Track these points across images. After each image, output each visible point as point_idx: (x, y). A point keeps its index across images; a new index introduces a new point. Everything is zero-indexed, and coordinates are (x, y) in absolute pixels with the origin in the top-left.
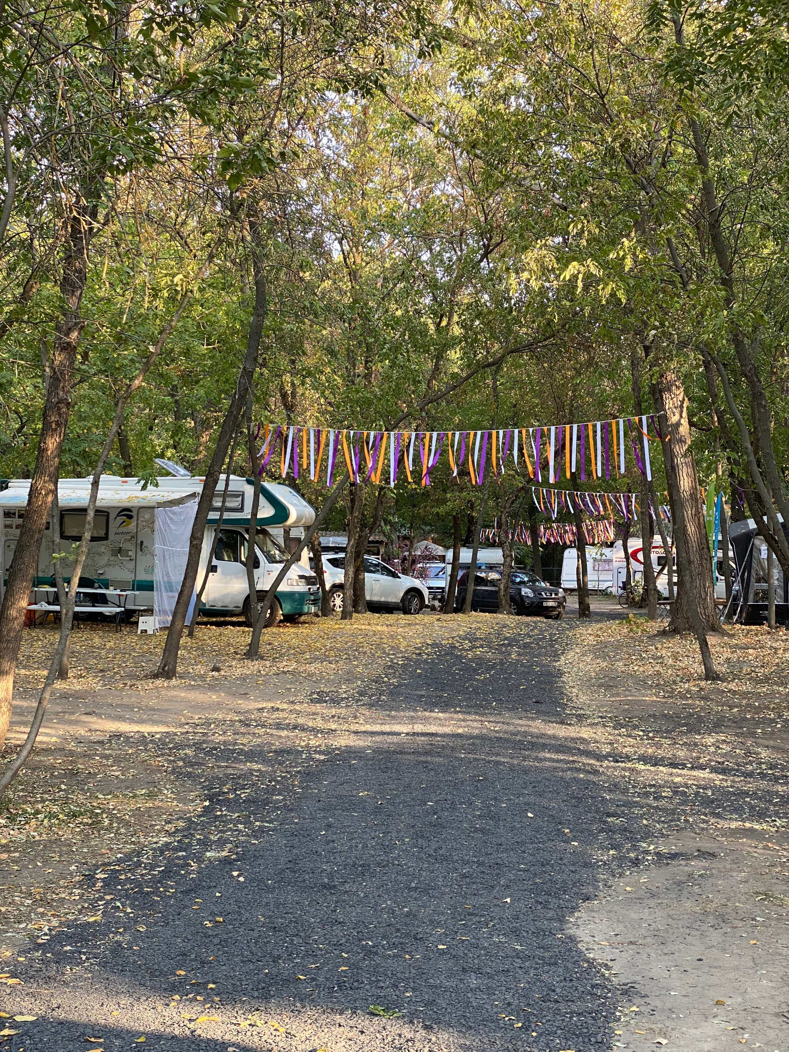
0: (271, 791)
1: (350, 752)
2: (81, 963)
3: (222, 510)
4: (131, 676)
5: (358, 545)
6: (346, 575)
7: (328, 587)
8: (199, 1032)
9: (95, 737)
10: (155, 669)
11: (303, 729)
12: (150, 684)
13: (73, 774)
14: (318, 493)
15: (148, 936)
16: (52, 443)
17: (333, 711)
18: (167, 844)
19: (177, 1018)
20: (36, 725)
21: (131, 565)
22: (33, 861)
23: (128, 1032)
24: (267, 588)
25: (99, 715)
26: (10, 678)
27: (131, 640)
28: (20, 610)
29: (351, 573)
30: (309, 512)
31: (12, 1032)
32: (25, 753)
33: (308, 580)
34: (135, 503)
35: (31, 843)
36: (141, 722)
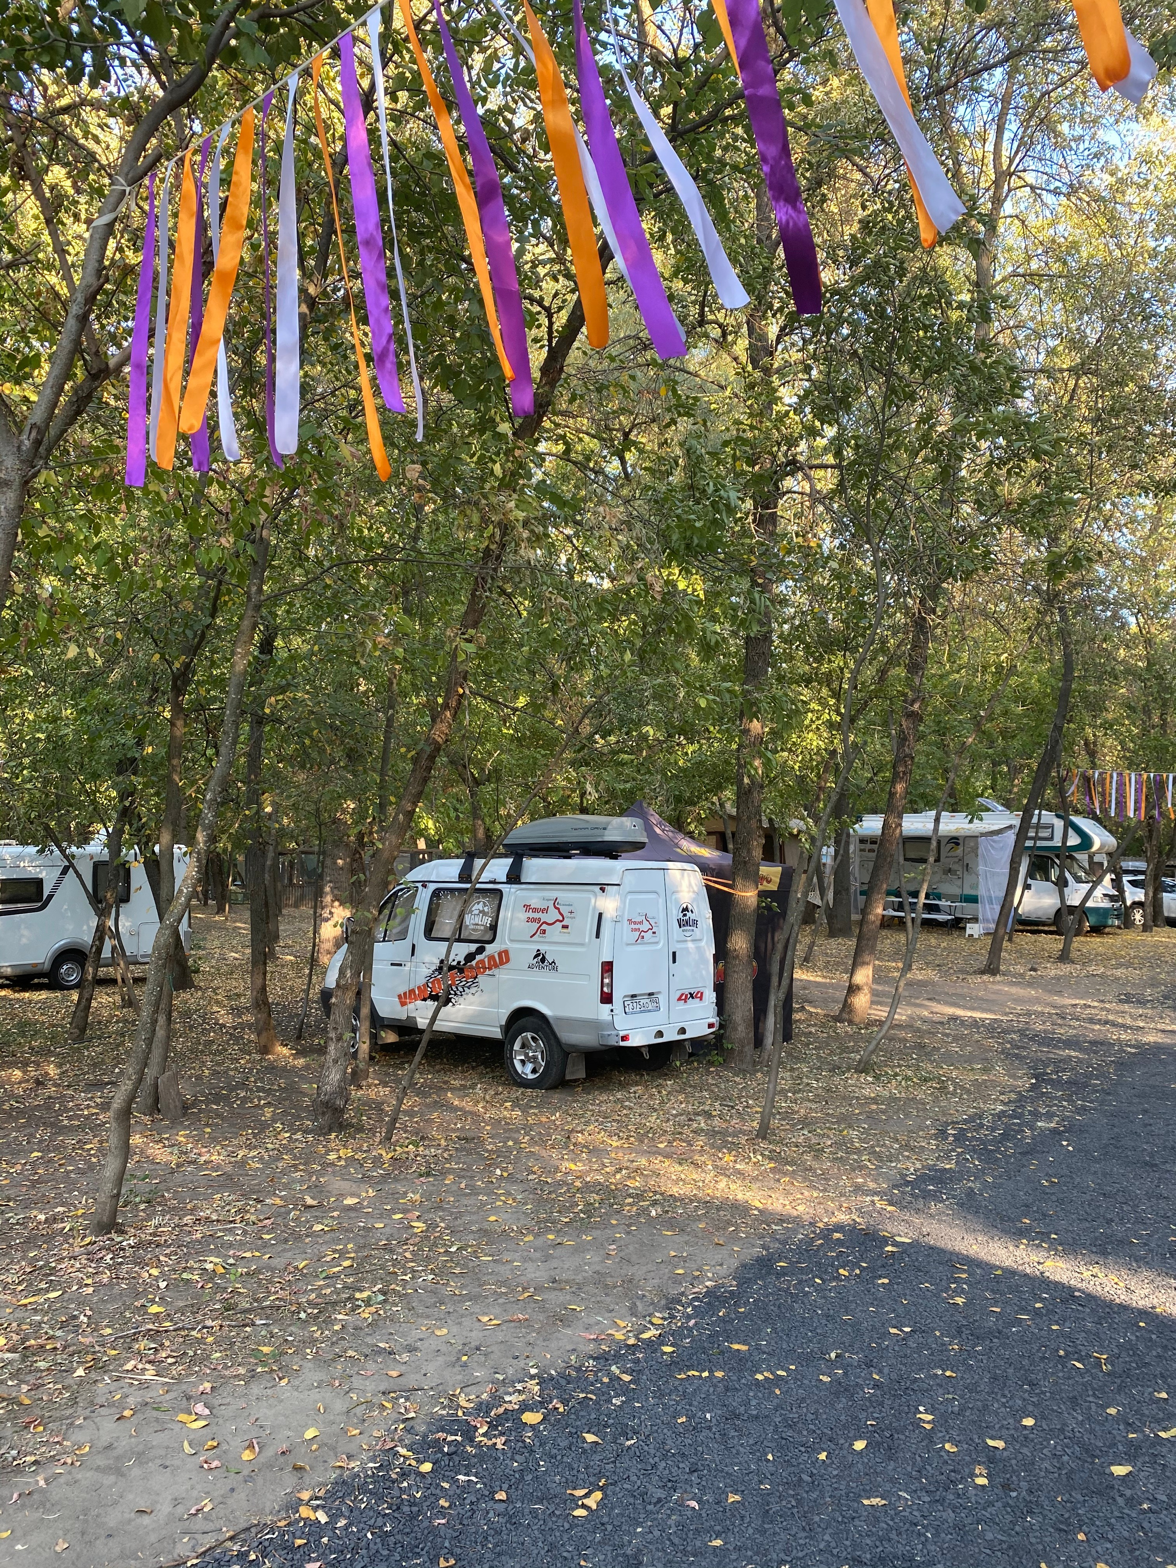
0: (1090, 1076)
1: (1158, 1048)
2: (942, 1201)
3: (1036, 838)
4: (962, 971)
5: (1157, 867)
6: (1146, 895)
7: (1129, 903)
8: (1047, 1274)
9: (936, 1018)
10: (982, 967)
11: (1114, 1024)
12: (978, 979)
13: (921, 1047)
14: (1119, 825)
15: (994, 1186)
16: (900, 788)
17: (1141, 1011)
18: (1003, 1112)
19: (1026, 1260)
20: (894, 1007)
21: (959, 882)
22: (897, 1112)
23: (987, 1264)
24: (1077, 903)
25: (938, 1002)
26: (871, 968)
27: (961, 942)
28: (876, 915)
29: (1151, 894)
30: (1112, 841)
31: (894, 1249)
32: (886, 1028)
33: (1112, 898)
34: (962, 833)
35: (893, 1099)
36: (972, 1009)
